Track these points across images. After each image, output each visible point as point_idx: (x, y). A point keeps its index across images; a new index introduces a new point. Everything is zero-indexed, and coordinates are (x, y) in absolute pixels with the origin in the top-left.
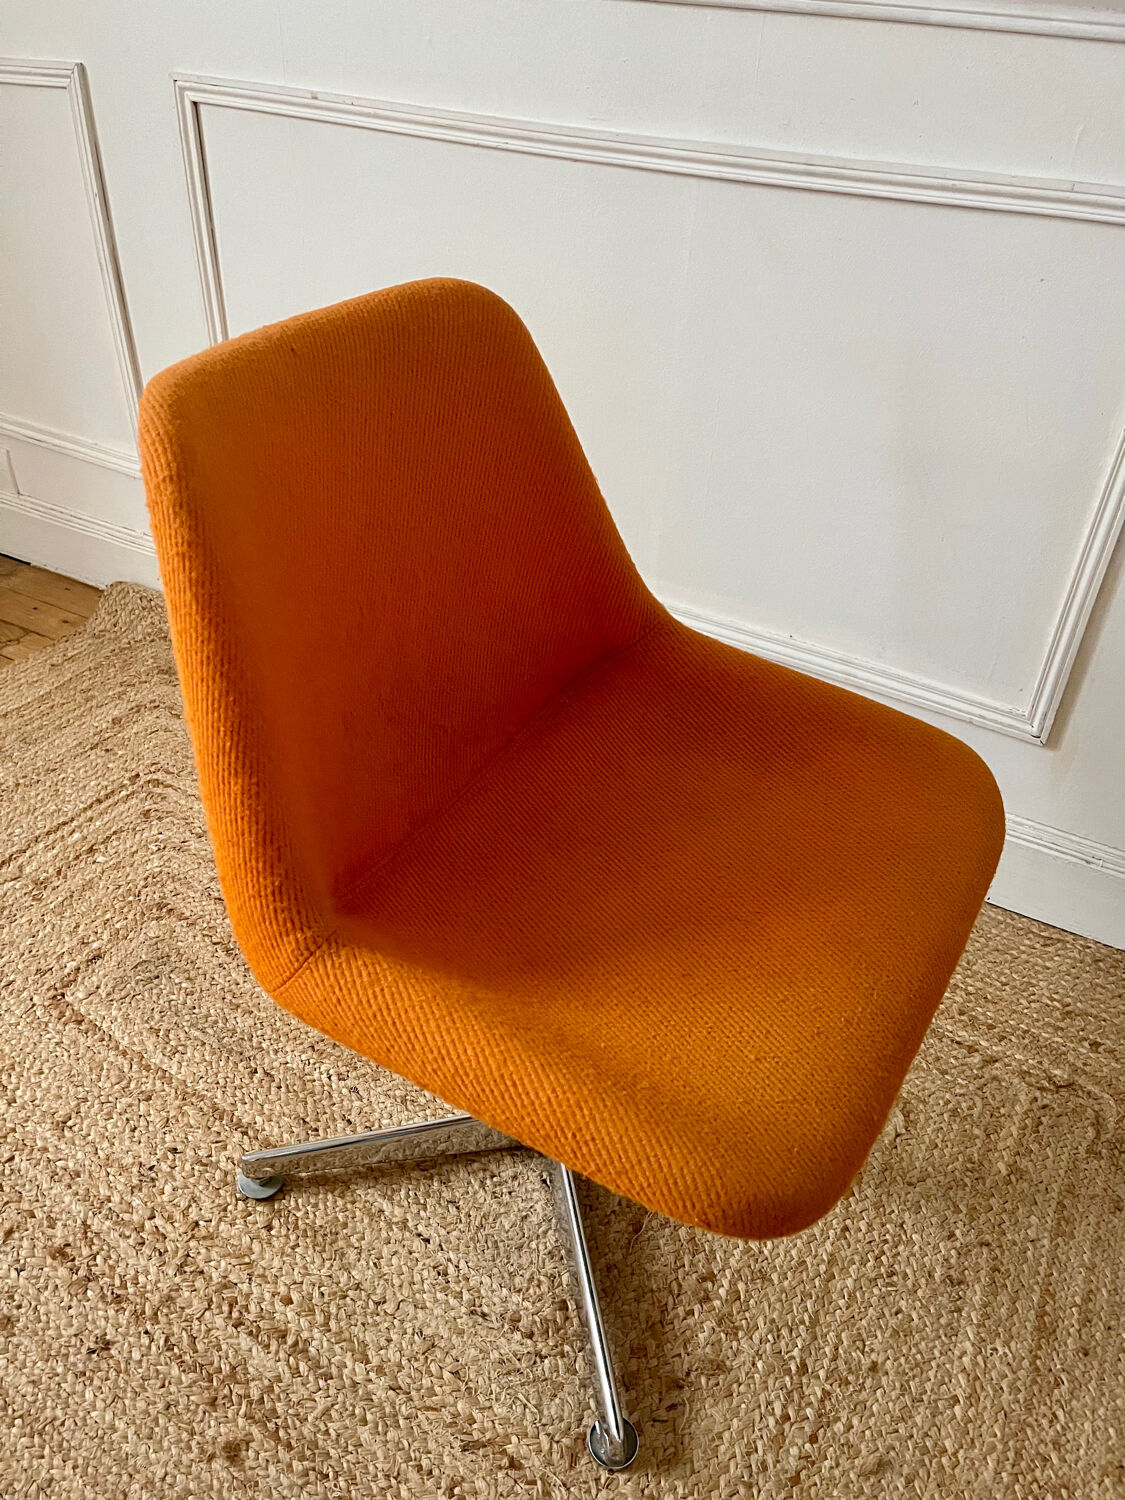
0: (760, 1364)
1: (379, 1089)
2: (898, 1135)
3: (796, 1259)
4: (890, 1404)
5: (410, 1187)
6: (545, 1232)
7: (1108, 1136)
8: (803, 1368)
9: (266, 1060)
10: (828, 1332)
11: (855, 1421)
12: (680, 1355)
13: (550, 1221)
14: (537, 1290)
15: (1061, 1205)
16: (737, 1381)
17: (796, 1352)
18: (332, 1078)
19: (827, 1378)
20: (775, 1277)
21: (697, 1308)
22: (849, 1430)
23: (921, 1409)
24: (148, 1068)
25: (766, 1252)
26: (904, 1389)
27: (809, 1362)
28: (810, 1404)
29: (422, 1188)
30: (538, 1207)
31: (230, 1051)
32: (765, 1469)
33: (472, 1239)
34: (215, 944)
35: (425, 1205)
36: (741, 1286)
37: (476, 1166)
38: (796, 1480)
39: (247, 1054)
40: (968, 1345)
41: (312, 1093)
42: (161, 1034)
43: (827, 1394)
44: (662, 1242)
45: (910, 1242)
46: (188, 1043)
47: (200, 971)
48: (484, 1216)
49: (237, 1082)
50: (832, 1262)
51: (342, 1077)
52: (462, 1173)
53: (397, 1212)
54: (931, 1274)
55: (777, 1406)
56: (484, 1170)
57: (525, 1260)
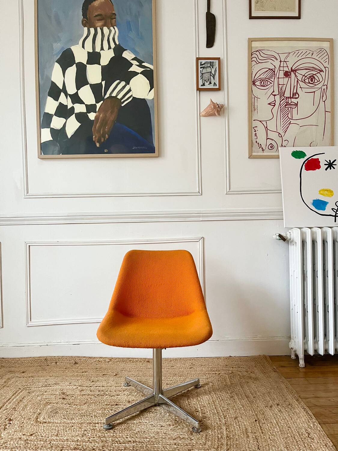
0: (211, 415)
1: (120, 409)
2: (212, 386)
3: (208, 403)
8: (218, 413)
9: (93, 414)
10: (218, 408)
11: (229, 415)
15: (240, 385)
16: (209, 418)
17: (215, 412)
20: (206, 406)
23: (237, 410)
24: (68, 423)
26: (233, 410)
29: (139, 418)
30: (162, 411)
31: (84, 416)
32: (221, 424)
34: (65, 404)
35: (142, 419)
36: (202, 408)
37: (147, 412)
38: (226, 423)
39: (88, 415)
40: (238, 402)
42: (66, 418)
43: (223, 414)
45: (223, 396)
46: (74, 417)
47: (66, 408)
48: (154, 417)
49: (89, 419)
50: (213, 401)
51: (111, 410)
52: (145, 413)
53: (137, 422)
54: (228, 397)
55: (217, 418)
56: (149, 411)
57: (165, 418)
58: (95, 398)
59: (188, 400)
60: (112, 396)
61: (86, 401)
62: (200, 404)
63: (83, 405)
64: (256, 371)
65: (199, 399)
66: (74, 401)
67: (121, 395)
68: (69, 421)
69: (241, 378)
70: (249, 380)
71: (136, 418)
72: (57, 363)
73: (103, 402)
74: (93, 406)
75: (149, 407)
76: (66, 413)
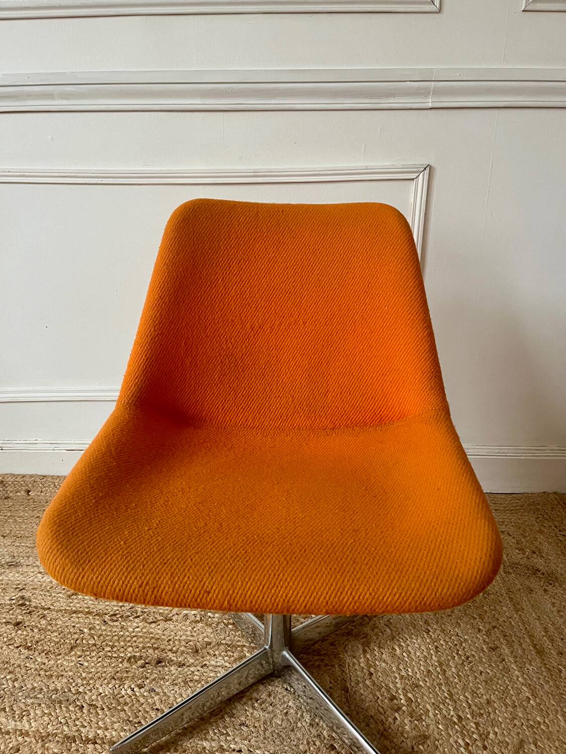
0: (440, 727)
1: (167, 683)
3: (425, 671)
4: (505, 714)
5: (214, 728)
6: (302, 716)
7: (508, 564)
8: (460, 718)
9: (87, 698)
10: (459, 697)
11: (496, 729)
12: (403, 741)
13: (301, 708)
14: (315, 747)
15: (511, 599)
16: (436, 740)
17: (452, 713)
18: (135, 690)
19: (473, 718)
20: (421, 683)
21: (397, 715)
22: (496, 735)
23: (518, 710)
24: (8, 733)
25: (410, 674)
26: (506, 705)
27: (460, 713)
28: (473, 733)
29: (221, 725)
30: (290, 704)
31: (60, 702)
33: (264, 738)
34: (17, 647)
35: (227, 733)
36: (410, 695)
37: (244, 700)
39: (71, 700)
40: (516, 672)
41: (126, 704)
42: (7, 710)
43: (477, 724)
44: (362, 691)
45: (466, 640)
46: (29, 708)
47: (15, 666)
48: (264, 723)
49: (74, 717)
50: (441, 664)
51: (140, 687)
52: (239, 706)
53: (214, 745)
54: (482, 650)
55: (460, 741)
56: (251, 699)
57: (299, 735)
58: (104, 628)
59: (365, 652)
60: (151, 623)
61: (76, 636)
62: (403, 673)
63: (66, 654)
64: (546, 548)
65: (398, 651)
66: (43, 637)
67: (177, 621)
68: (11, 725)
69: (509, 573)
70: (534, 583)
71: (211, 724)
72: (29, 491)
73: (122, 643)
74: (92, 663)
75: (251, 686)
76: (10, 683)
